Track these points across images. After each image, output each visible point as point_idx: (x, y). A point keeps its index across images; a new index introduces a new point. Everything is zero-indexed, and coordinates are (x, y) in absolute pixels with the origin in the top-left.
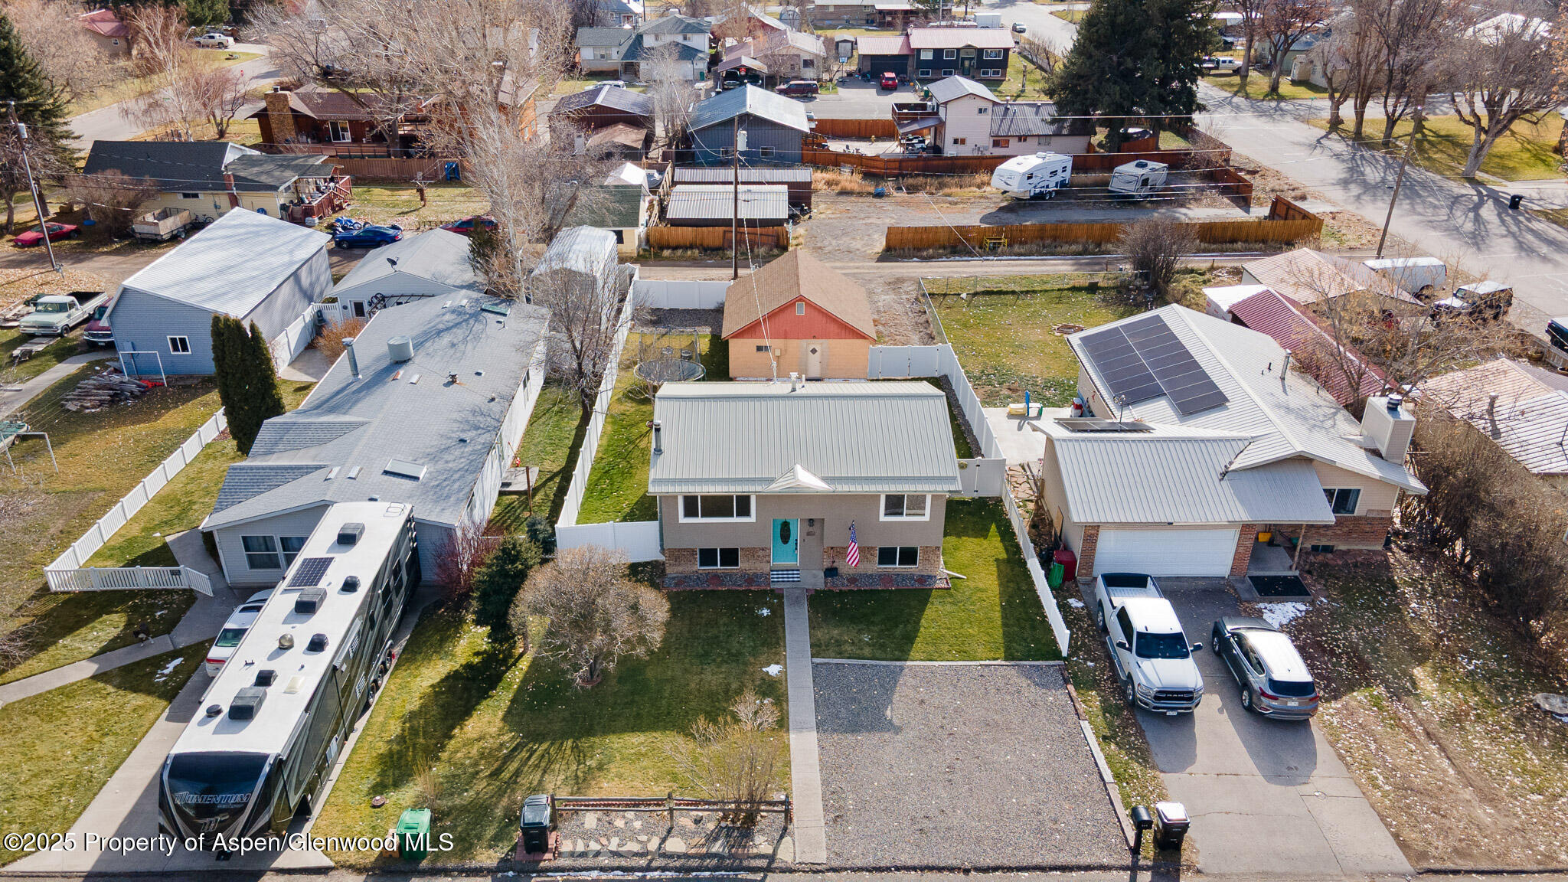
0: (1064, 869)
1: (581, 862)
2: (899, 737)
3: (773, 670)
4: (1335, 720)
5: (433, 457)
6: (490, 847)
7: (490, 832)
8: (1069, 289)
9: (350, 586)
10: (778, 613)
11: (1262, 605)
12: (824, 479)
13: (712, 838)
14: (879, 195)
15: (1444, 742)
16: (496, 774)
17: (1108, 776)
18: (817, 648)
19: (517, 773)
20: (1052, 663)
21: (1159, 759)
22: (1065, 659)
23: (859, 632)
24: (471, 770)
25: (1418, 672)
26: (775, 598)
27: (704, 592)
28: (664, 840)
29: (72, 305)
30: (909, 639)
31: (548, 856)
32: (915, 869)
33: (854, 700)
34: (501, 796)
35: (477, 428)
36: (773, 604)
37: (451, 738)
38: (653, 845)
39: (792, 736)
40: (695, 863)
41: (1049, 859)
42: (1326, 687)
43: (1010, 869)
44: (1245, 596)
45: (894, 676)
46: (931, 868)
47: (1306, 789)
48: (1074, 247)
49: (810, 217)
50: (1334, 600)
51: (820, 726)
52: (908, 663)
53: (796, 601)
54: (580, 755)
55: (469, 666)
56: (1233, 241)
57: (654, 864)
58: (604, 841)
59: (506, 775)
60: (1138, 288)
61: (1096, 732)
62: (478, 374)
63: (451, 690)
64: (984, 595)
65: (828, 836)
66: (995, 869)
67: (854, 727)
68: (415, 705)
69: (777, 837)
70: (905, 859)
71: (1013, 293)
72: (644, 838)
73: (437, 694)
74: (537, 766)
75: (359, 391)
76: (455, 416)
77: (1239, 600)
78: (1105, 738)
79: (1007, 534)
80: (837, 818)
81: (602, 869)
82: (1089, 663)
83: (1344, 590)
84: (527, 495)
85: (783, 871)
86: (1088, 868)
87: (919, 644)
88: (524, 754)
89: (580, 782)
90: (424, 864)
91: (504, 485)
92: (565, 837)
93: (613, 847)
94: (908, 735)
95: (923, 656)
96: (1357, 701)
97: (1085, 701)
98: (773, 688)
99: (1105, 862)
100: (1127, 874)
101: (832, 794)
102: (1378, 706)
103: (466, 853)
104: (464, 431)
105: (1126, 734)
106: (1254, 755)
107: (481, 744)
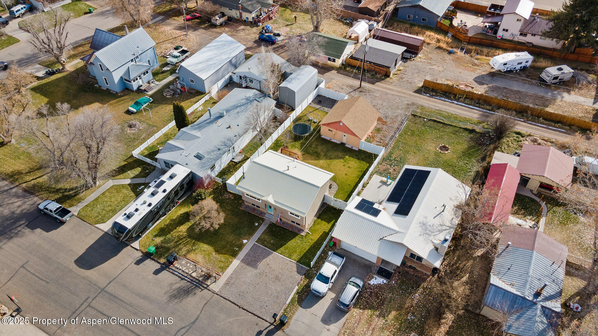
1: (176, 270)
2: (255, 271)
3: (245, 241)
4: (355, 314)
5: (209, 153)
6: (164, 259)
8: (464, 129)
9: (164, 191)
10: (259, 226)
11: (375, 276)
12: (275, 201)
13: (201, 276)
14: (450, 53)
15: (374, 332)
16: (177, 242)
17: (288, 302)
18: (259, 240)
19: (180, 244)
20: (306, 268)
21: (304, 304)
22: (309, 268)
23: (272, 239)
24: (173, 239)
25: (394, 313)
26: (262, 221)
27: (249, 213)
28: (193, 272)
29: (179, 56)
31: (172, 266)
32: (231, 302)
33: (255, 257)
34: (174, 248)
35: (226, 145)
36: (260, 223)
37: (176, 229)
38: (190, 273)
39: (235, 260)
40: (194, 280)
41: (257, 314)
42: (365, 305)
43: (248, 311)
44: (374, 272)
46: (234, 303)
47: (327, 327)
49: (414, 60)
50: (397, 284)
51: (243, 261)
52: (275, 253)
53: (266, 224)
54: (193, 245)
56: (558, 122)
57: (188, 276)
58: (183, 267)
59: (178, 243)
60: (490, 136)
61: (298, 290)
62: (238, 125)
63: (184, 216)
65: (222, 287)
66: (246, 310)
67: (249, 264)
68: (174, 218)
69: (213, 282)
70: (231, 299)
71: (444, 123)
72: (190, 270)
73: (181, 216)
74: (184, 244)
75: (207, 123)
76: (223, 140)
77: (371, 272)
78: (298, 292)
80: (227, 284)
81: (179, 273)
82: (315, 272)
83: (403, 282)
85: (208, 290)
86: (263, 319)
87: (282, 249)
88: (185, 240)
89: (189, 252)
90: (152, 257)
91: (233, 159)
92: (178, 263)
93: (183, 270)
94: (258, 271)
95: (280, 252)
96: (368, 312)
97: (304, 281)
98: (241, 246)
99: (268, 320)
100: (269, 324)
101: (231, 278)
102: (371, 316)
103: (160, 258)
104: (222, 146)
105: (304, 294)
106: (326, 313)
107: (180, 233)
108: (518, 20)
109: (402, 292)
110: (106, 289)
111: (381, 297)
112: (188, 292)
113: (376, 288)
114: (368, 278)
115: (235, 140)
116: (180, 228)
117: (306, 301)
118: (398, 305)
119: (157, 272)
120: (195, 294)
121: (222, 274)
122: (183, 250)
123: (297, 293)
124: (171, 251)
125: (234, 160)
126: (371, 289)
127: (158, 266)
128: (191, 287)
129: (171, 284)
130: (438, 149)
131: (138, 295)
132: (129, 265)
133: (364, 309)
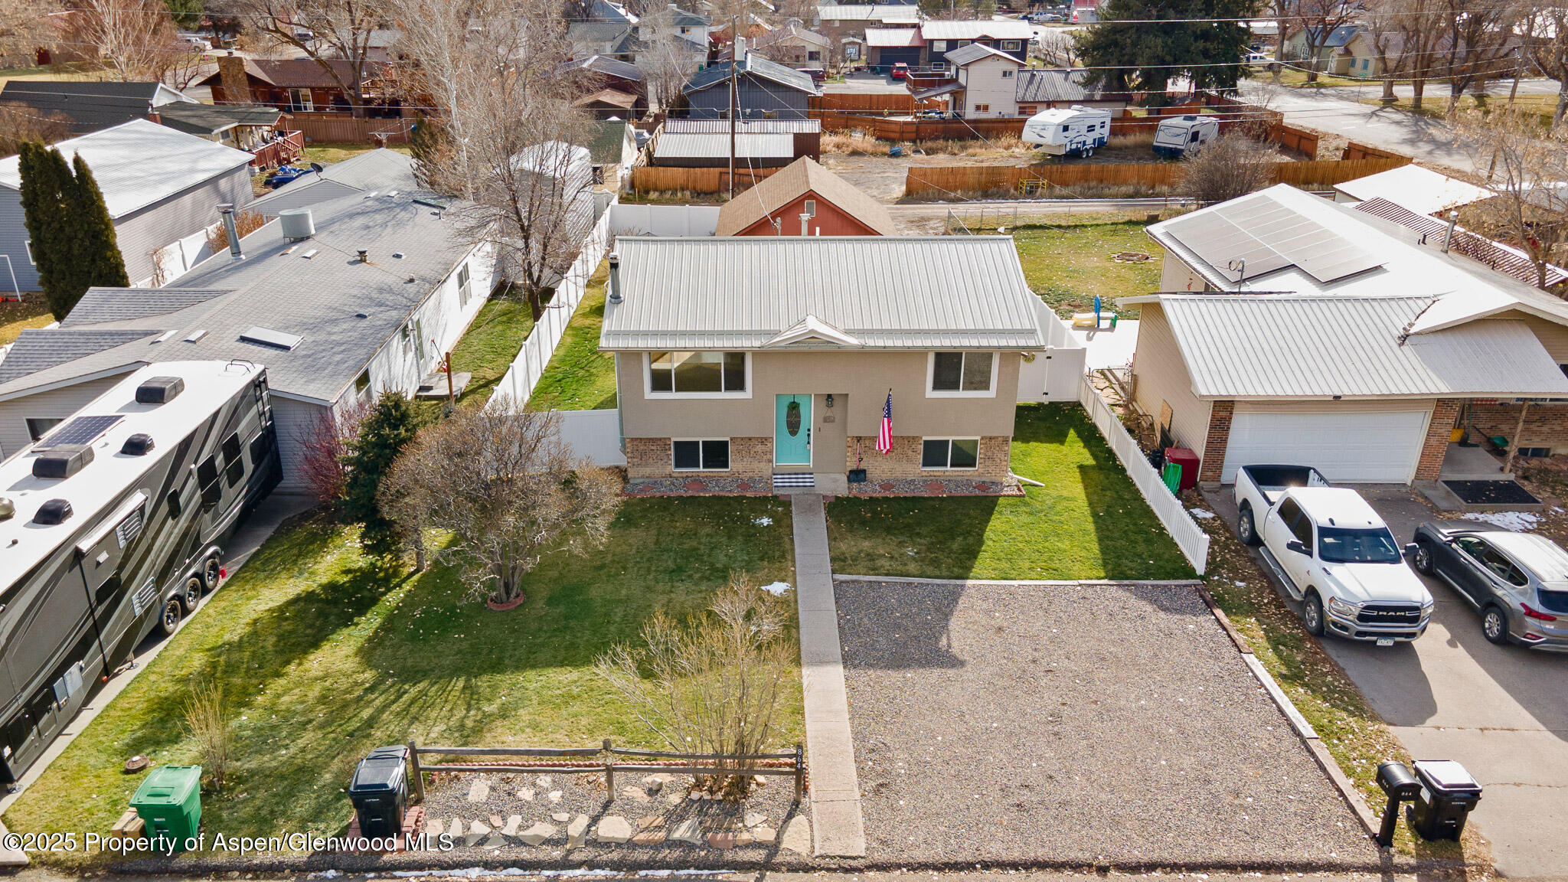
0: (1267, 867)
1: (453, 854)
3: (777, 588)
5: (312, 328)
6: (303, 830)
7: (308, 807)
8: (1124, 223)
9: (135, 447)
10: (783, 521)
13: (676, 816)
14: (895, 155)
17: (1307, 730)
18: (840, 562)
20: (1184, 582)
21: (1379, 706)
22: (1201, 578)
23: (901, 544)
24: (300, 718)
26: (780, 506)
27: (680, 498)
28: (595, 820)
30: (971, 554)
32: (1015, 866)
33: (898, 627)
34: (335, 755)
35: (383, 305)
36: (777, 512)
39: (805, 671)
40: (642, 855)
41: (1239, 852)
43: (1175, 867)
44: (1449, 505)
45: (954, 596)
46: (1042, 865)
48: (1124, 189)
51: (849, 661)
52: (972, 582)
53: (809, 509)
54: (472, 696)
55: (332, 587)
57: (576, 857)
58: (497, 821)
59: (351, 725)
61: (1271, 669)
63: (299, 616)
64: (1072, 505)
65: (867, 815)
66: (1151, 867)
67: (900, 661)
69: (783, 815)
70: (995, 850)
72: (564, 816)
75: (236, 268)
76: (354, 292)
77: (1435, 510)
78: (1286, 677)
79: (1092, 437)
80: (880, 787)
81: (488, 865)
82: (1238, 583)
84: (449, 399)
85: (793, 868)
86: (1308, 867)
87: (987, 560)
88: (387, 697)
89: (467, 733)
91: (422, 389)
92: (434, 815)
93: (511, 830)
95: (992, 572)
99: (1335, 856)
101: (870, 752)
108: (1005, 74)
115: (411, 294)
125: (432, 394)
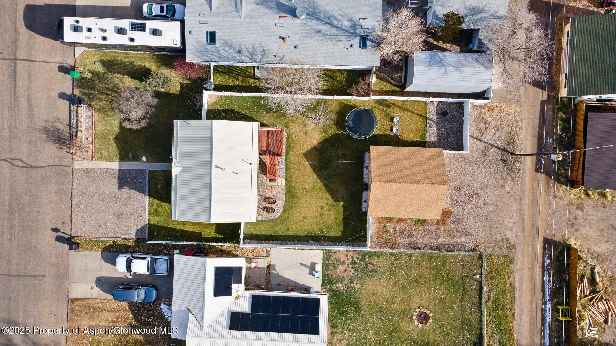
2: (116, 190)
5: (225, 44)
6: (80, 92)
7: (85, 91)
9: (132, 40)
16: (107, 89)
18: (153, 172)
19: (106, 94)
21: (106, 254)
23: (162, 185)
24: (109, 82)
31: (77, 105)
32: (72, 187)
33: (132, 180)
34: (98, 91)
35: (252, 55)
37: (123, 75)
38: (79, 128)
41: (73, 218)
43: (71, 208)
46: (72, 190)
47: (94, 286)
58: (82, 117)
61: (118, 240)
62: (296, 47)
66: (71, 205)
67: (120, 179)
72: (82, 126)
74: (109, 98)
80: (88, 171)
81: (73, 118)
84: (253, 77)
86: (71, 226)
87: (154, 201)
89: (102, 110)
93: (79, 119)
94: (117, 192)
95: (151, 201)
96: (130, 315)
97: (130, 241)
98: (137, 158)
99: (73, 230)
100: (69, 233)
101: (96, 170)
102: (127, 319)
103: (79, 87)
104: (248, 51)
105: (116, 248)
106: (107, 278)
107: (120, 83)
109: (167, 339)
110: (17, 62)
111: (152, 321)
112: (59, 141)
113: (159, 313)
114: (166, 301)
115: (269, 59)
116: (127, 79)
117: (110, 254)
118: (150, 339)
119: (62, 96)
120: (61, 148)
121: (95, 160)
122: (101, 103)
123: (114, 242)
124: (92, 92)
125: (256, 69)
126: (155, 309)
127: (69, 92)
128: (67, 140)
129: (57, 119)
130: (418, 310)
131: (29, 97)
132: (53, 63)
133: (131, 310)
